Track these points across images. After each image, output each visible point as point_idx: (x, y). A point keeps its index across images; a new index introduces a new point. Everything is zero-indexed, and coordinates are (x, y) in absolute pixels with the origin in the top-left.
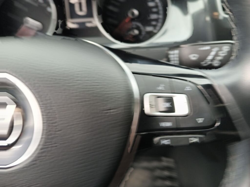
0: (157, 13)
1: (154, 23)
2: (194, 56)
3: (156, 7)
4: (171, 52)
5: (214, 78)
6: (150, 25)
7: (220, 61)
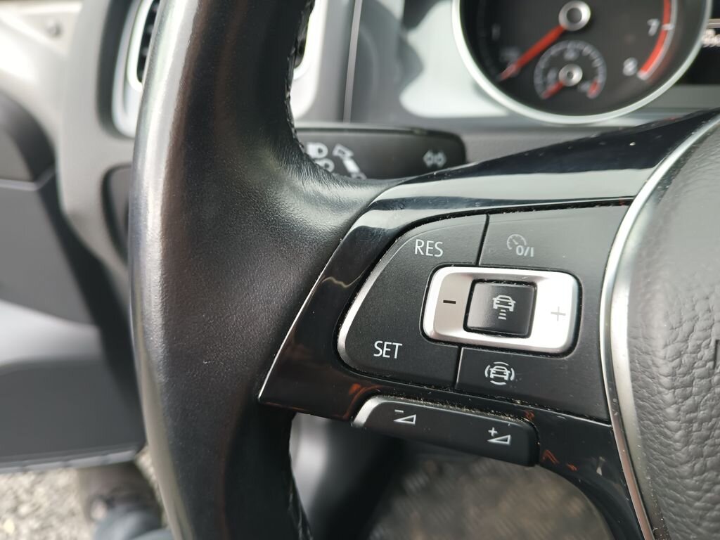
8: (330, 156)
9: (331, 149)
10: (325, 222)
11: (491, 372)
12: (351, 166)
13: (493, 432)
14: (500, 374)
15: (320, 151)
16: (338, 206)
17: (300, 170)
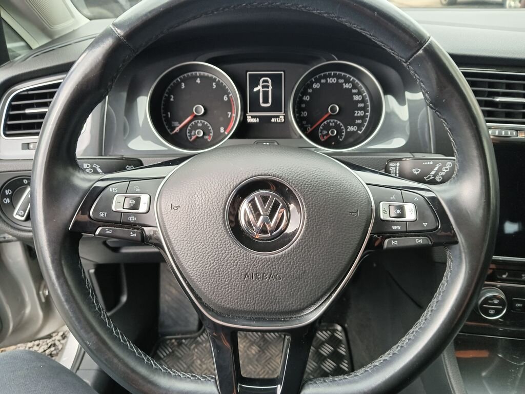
0: (364, 109)
1: (359, 121)
2: (417, 171)
3: (363, 101)
4: (391, 164)
5: (438, 191)
6: (354, 124)
7: (442, 176)
8: (91, 167)
9: (92, 165)
10: (85, 185)
11: (130, 218)
12: (99, 170)
13: (131, 233)
14: (132, 219)
15: (88, 166)
16: (90, 180)
17: (79, 172)
